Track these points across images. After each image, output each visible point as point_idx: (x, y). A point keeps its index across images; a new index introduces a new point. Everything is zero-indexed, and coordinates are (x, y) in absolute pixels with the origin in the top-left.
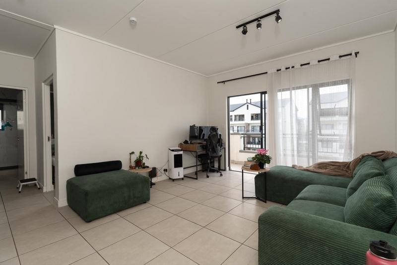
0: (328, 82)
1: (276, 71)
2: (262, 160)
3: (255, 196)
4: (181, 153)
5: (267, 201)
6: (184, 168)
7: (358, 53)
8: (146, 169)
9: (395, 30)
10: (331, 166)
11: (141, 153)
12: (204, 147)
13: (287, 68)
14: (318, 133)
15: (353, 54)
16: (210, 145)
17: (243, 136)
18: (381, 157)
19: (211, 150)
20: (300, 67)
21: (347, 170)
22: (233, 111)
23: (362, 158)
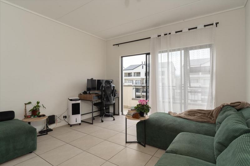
0: (196, 46)
1: (157, 36)
2: (143, 109)
3: (136, 141)
4: (79, 102)
5: (146, 145)
6: (81, 115)
7: (218, 23)
8: (41, 117)
9: (245, 6)
10: (198, 114)
11: (38, 103)
12: (99, 97)
13: (165, 35)
14: (188, 85)
15: (215, 24)
16: (104, 95)
17: (135, 87)
18: (238, 107)
19: (105, 99)
20: (175, 33)
21: (211, 117)
22: (133, 70)
23: (223, 107)
